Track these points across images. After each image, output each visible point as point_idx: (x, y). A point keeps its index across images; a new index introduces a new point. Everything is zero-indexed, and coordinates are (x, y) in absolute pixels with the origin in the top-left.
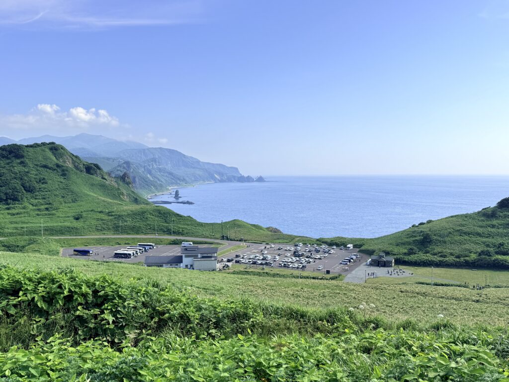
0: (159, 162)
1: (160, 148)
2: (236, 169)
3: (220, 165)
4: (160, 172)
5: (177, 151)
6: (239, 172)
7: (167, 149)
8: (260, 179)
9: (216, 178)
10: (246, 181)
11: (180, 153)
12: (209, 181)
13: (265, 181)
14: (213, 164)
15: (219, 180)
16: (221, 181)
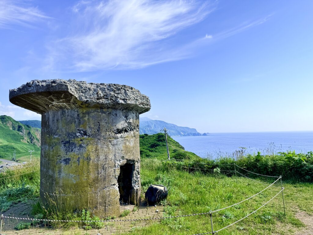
0: (150, 127)
1: (156, 120)
2: (195, 129)
3: (187, 128)
4: (150, 131)
5: (163, 121)
6: (196, 131)
7: (159, 121)
8: (205, 134)
9: (182, 134)
10: (196, 136)
11: (165, 122)
12: (177, 135)
13: (207, 135)
14: (183, 128)
15: (183, 135)
16: (184, 135)
